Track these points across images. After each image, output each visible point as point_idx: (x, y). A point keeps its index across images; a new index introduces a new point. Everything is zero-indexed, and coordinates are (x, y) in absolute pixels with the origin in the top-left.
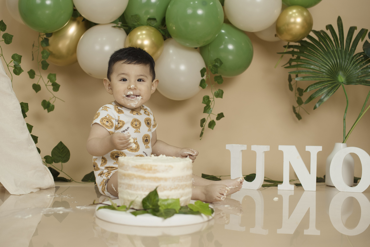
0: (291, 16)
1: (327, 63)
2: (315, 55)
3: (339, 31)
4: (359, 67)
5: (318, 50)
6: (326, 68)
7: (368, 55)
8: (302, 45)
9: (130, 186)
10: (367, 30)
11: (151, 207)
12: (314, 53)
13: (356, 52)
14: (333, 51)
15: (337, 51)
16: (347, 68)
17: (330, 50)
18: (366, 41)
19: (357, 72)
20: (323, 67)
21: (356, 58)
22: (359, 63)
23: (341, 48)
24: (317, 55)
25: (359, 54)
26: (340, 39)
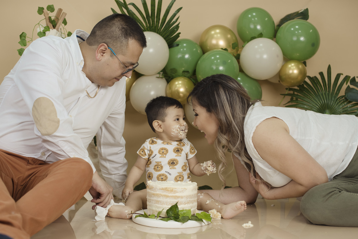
0: (290, 69)
1: (317, 104)
2: (309, 97)
3: (328, 78)
4: (341, 106)
5: (311, 93)
6: (316, 107)
7: (347, 98)
8: (300, 89)
9: (158, 202)
10: (350, 77)
11: (173, 215)
12: (308, 96)
13: (340, 95)
14: (322, 94)
15: (325, 94)
16: (332, 107)
17: (320, 93)
18: (349, 86)
19: (339, 111)
20: (314, 107)
21: (339, 100)
22: (341, 103)
23: (329, 91)
24: (310, 97)
25: (342, 97)
26: (328, 84)
